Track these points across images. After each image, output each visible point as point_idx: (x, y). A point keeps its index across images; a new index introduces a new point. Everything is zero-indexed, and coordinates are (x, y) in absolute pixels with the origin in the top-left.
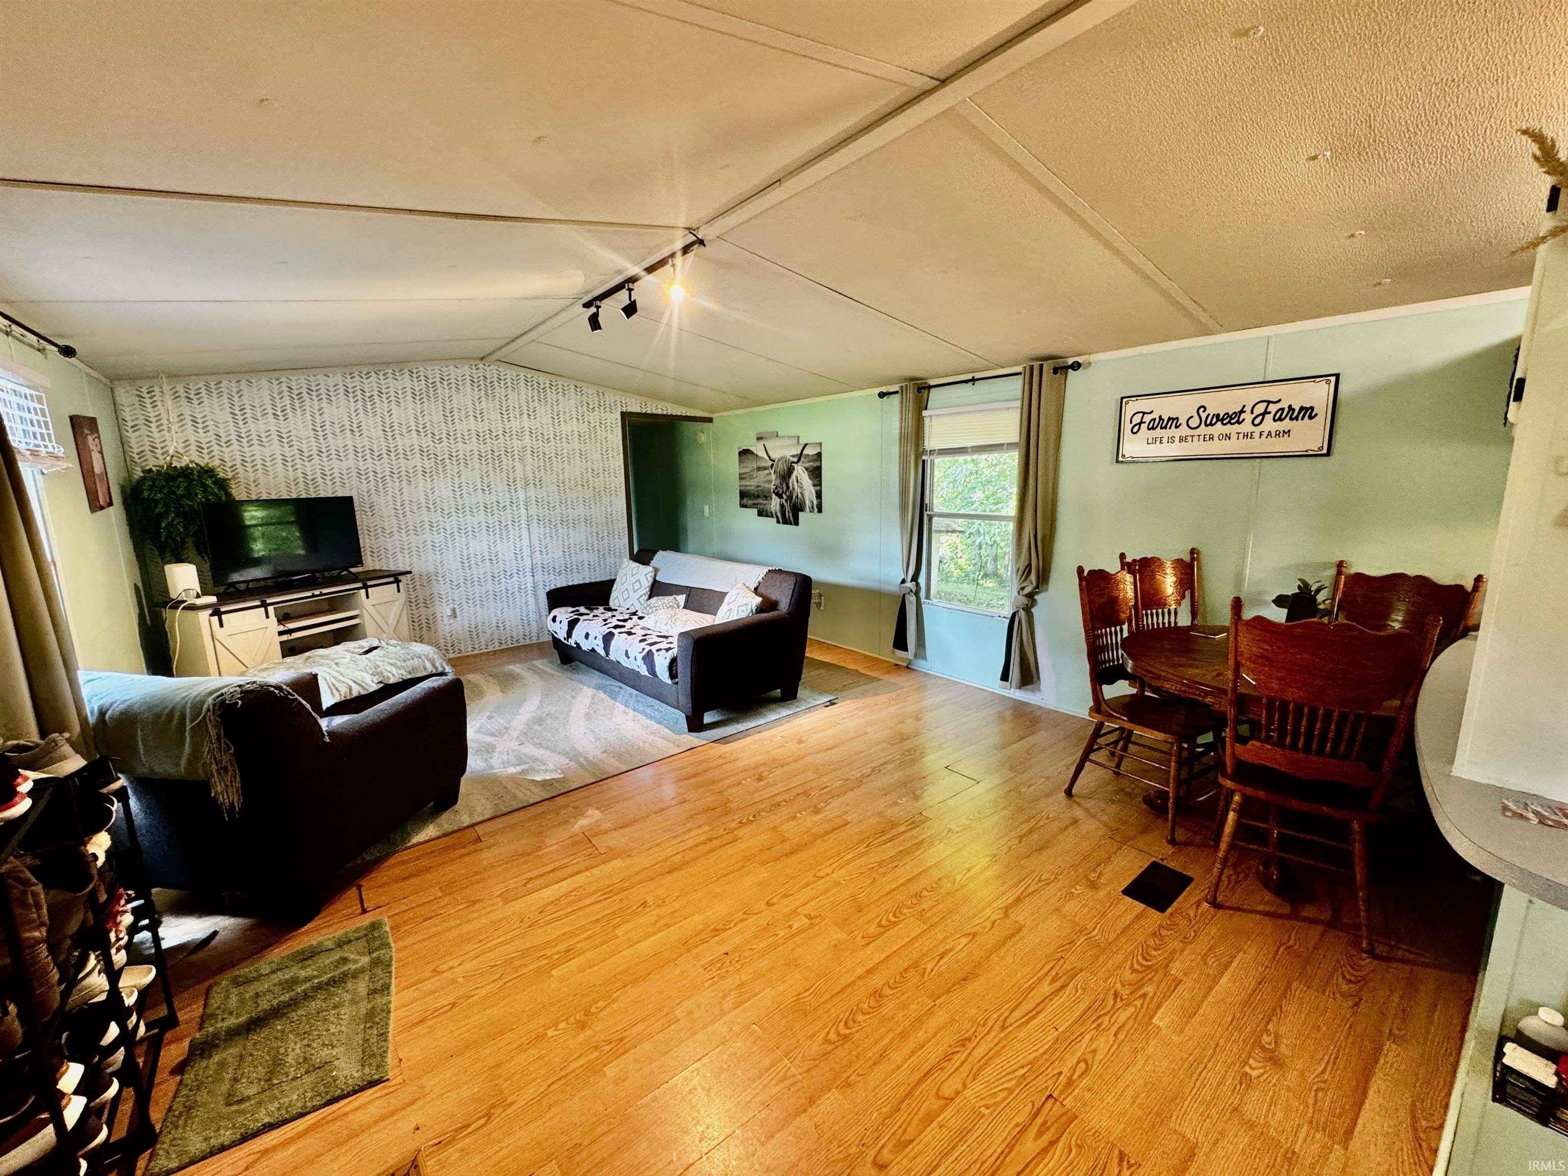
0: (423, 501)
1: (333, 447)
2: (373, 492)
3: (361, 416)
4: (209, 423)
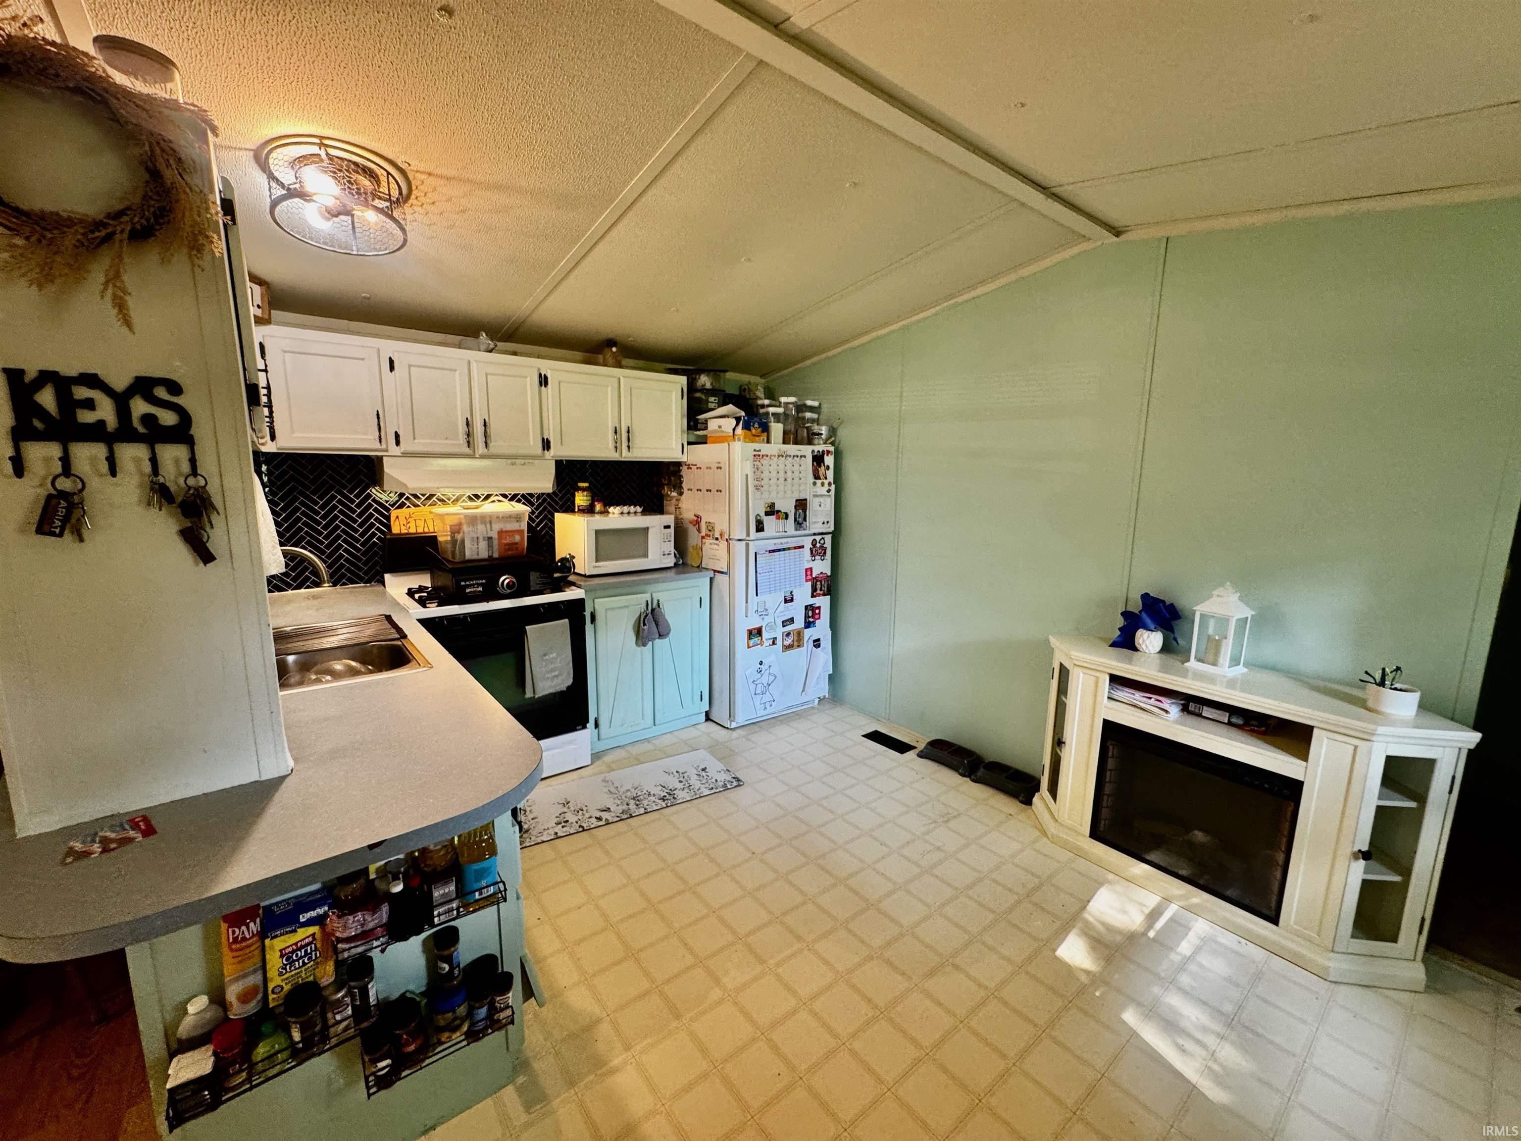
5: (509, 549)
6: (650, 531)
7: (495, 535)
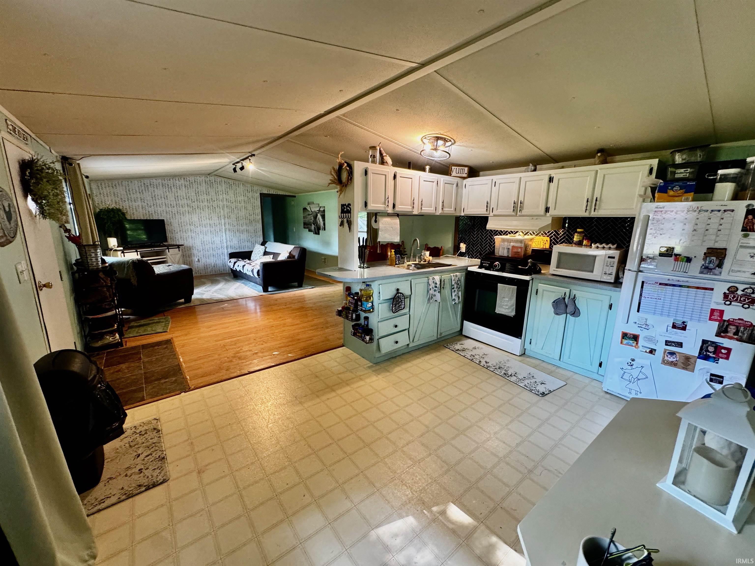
0: (188, 222)
1: (158, 203)
2: (171, 218)
3: (168, 193)
4: (119, 195)
5: (515, 254)
6: (597, 258)
7: (511, 248)
